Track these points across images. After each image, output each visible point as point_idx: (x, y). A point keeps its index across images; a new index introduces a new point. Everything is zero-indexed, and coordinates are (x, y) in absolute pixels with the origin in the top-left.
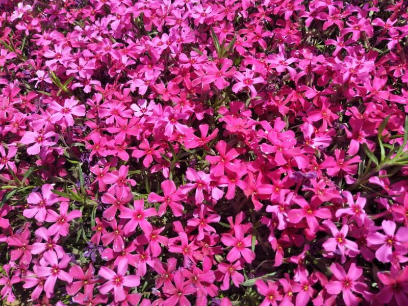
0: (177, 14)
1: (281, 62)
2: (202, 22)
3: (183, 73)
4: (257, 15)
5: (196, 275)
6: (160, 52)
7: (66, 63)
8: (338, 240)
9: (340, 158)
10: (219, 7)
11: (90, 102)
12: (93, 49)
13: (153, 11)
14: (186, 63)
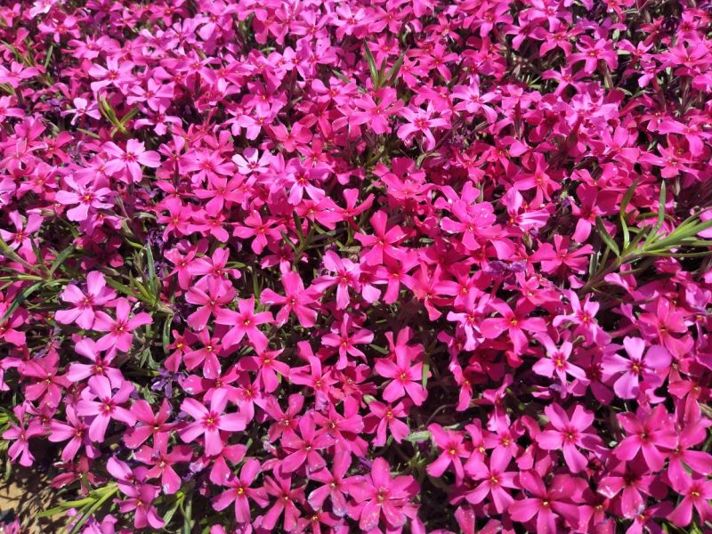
0: (309, 18)
1: (473, 98)
2: (349, 32)
3: (318, 110)
4: (437, 28)
5: (334, 421)
6: (280, 76)
7: (126, 86)
8: (556, 364)
9: (563, 247)
10: (376, 11)
11: (166, 149)
12: (171, 66)
13: (271, 12)
14: (322, 94)
